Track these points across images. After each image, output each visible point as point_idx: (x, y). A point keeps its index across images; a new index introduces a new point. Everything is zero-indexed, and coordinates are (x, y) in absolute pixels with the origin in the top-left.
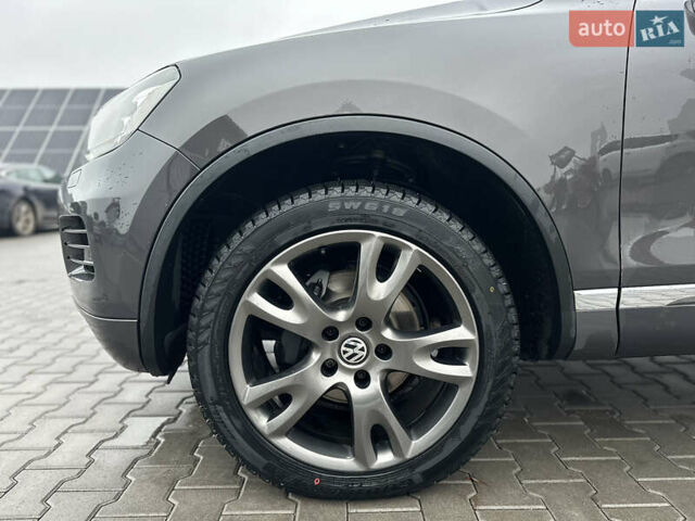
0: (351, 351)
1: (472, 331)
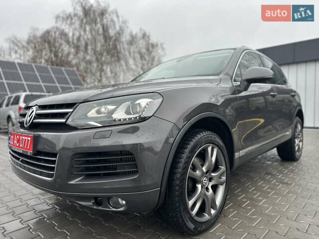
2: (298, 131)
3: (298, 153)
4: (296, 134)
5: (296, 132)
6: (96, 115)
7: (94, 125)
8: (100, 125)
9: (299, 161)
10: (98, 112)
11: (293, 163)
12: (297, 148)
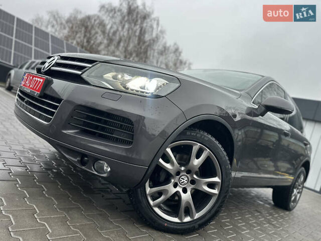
0: (183, 181)
1: (220, 179)
2: (299, 181)
3: (292, 204)
4: (297, 183)
5: (298, 182)
8: (112, 88)
10: (115, 78)
12: (293, 198)
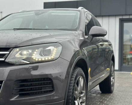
5: (112, 72)
6: (20, 56)
7: (25, 63)
8: (28, 63)
9: (113, 93)
10: (21, 54)
11: (110, 94)
12: (112, 83)
